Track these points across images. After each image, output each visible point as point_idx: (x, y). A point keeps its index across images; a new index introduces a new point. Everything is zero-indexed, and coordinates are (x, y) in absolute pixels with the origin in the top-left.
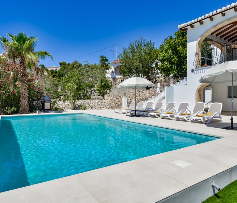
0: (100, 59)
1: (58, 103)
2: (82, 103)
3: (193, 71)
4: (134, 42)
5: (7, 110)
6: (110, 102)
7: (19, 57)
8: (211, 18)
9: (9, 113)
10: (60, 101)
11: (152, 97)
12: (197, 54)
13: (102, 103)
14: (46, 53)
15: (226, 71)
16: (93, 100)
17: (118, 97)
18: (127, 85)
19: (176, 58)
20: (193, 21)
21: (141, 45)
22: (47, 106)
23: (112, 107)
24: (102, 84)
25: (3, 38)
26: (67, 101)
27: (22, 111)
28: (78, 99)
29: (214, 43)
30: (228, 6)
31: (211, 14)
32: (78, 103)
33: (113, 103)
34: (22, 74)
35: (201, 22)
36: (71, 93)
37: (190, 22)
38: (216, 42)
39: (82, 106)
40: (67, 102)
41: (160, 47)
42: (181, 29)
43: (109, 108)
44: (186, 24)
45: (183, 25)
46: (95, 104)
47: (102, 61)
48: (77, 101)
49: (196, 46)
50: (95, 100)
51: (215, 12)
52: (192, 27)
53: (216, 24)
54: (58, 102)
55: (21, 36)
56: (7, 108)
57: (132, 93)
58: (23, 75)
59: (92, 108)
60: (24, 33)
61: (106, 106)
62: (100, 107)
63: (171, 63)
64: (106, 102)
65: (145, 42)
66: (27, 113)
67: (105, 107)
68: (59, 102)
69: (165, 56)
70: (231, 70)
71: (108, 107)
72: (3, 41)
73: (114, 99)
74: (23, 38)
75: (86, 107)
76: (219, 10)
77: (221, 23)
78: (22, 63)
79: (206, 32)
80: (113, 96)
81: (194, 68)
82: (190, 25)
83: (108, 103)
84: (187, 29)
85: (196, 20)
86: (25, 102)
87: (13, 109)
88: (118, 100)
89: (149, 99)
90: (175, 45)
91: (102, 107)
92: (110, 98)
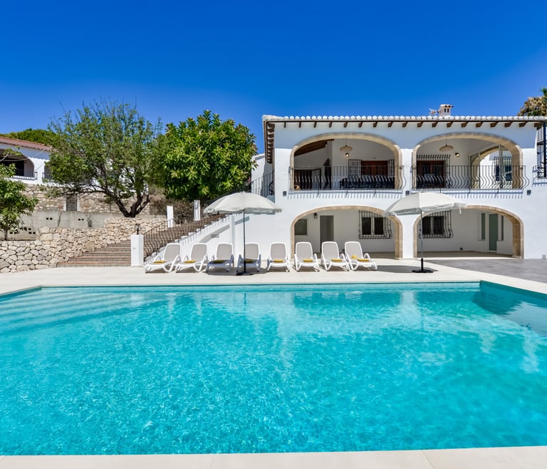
3: (285, 193)
6: (59, 248)
8: (316, 123)
11: (190, 234)
12: (292, 169)
13: (33, 252)
17: (79, 234)
20: (286, 118)
23: (66, 260)
33: (69, 250)
35: (301, 123)
43: (58, 265)
45: (275, 118)
49: (291, 157)
52: (285, 126)
57: (115, 225)
61: (48, 258)
62: (27, 262)
64: (47, 246)
67: (45, 262)
71: (53, 261)
73: (70, 238)
77: (327, 135)
82: (285, 122)
83: (54, 250)
84: (273, 125)
88: (80, 242)
89: (183, 237)
91: (35, 261)
92: (57, 237)
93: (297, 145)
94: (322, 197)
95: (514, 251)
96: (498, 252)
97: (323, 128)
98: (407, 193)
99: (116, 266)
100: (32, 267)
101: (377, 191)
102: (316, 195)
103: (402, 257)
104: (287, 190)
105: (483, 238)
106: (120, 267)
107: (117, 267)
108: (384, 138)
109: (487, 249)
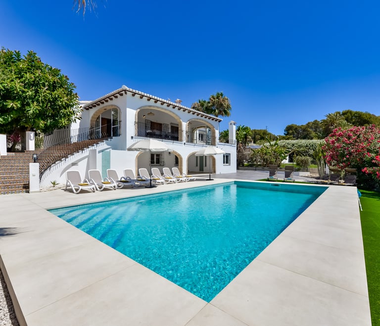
3: (132, 137)
11: (57, 162)
49: (135, 115)
89: (52, 166)
93: (139, 109)
95: (212, 170)
96: (204, 172)
98: (185, 144)
99: (4, 194)
101: (175, 141)
104: (133, 135)
105: (197, 166)
106: (10, 195)
107: (6, 195)
108: (177, 115)
109: (198, 171)
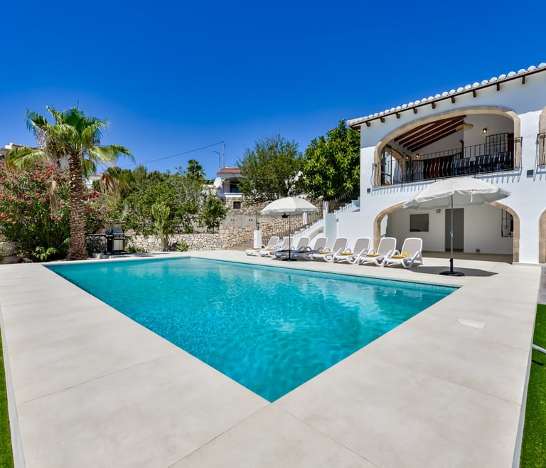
0: (188, 165)
1: (135, 240)
2: (180, 240)
3: (369, 190)
4: (265, 141)
5: (38, 252)
6: (228, 238)
7: (68, 153)
8: (398, 114)
9: (42, 258)
10: (137, 236)
11: (301, 230)
12: (376, 166)
13: (215, 240)
14: (123, 150)
15: (456, 191)
16: (199, 235)
18: (281, 210)
19: (332, 170)
20: (371, 116)
21: (276, 147)
22: (117, 245)
23: (231, 246)
24: (212, 208)
25: (37, 115)
26: (150, 236)
27: (73, 255)
28: (172, 232)
29: (393, 151)
30: (424, 100)
31: (399, 108)
32: (172, 240)
33: (233, 240)
34: (74, 186)
35: (382, 119)
36: (161, 222)
37: (366, 117)
38: (394, 150)
39: (179, 245)
40: (151, 239)
41: (307, 152)
42: (351, 127)
43: (226, 248)
44: (361, 119)
46: (202, 241)
47: (191, 169)
48: (170, 236)
49: (375, 153)
50: (202, 235)
51: (404, 106)
52: (369, 125)
53: (404, 123)
54: (134, 237)
55: (73, 114)
56: (37, 249)
58: (75, 188)
59: (198, 248)
60: (79, 110)
61: (222, 244)
62: (211, 246)
63: (325, 177)
64: (221, 237)
65: (284, 142)
66: (83, 259)
67: (219, 246)
68: (136, 238)
69: (316, 167)
70: (461, 191)
71: (224, 246)
72: (34, 121)
73: (235, 233)
74: (78, 118)
75: (188, 247)
76: (411, 104)
77: (412, 122)
78: (74, 164)
79: (390, 134)
80: (232, 228)
81: (371, 187)
82: (366, 122)
83: (225, 239)
84: (359, 128)
85: (376, 115)
86: (79, 238)
87: (51, 250)
88: (241, 235)
89: (296, 232)
90: (331, 151)
91: (215, 246)
92: (227, 231)
93: (381, 141)
94: (406, 190)
97: (408, 116)
98: (530, 173)
100: (213, 249)
102: (400, 188)
103: (517, 260)
